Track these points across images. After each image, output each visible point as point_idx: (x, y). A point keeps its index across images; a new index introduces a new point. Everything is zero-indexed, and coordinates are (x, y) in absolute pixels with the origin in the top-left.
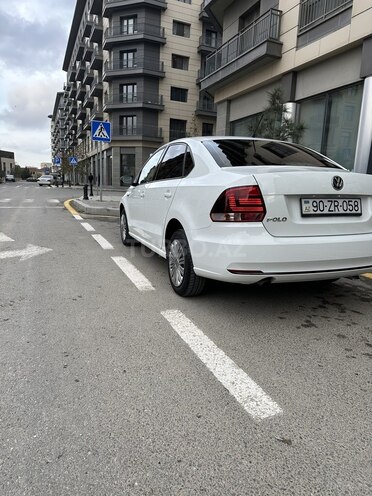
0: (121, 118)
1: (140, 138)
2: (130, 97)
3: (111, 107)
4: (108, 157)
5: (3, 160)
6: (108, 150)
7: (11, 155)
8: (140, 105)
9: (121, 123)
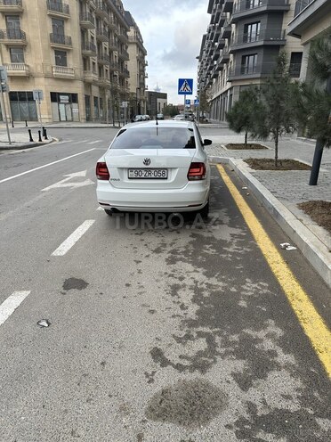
0: (244, 57)
1: (259, 75)
2: (254, 35)
3: (235, 48)
4: (231, 95)
5: (159, 100)
6: (231, 89)
7: (164, 96)
8: (261, 43)
9: (243, 63)
